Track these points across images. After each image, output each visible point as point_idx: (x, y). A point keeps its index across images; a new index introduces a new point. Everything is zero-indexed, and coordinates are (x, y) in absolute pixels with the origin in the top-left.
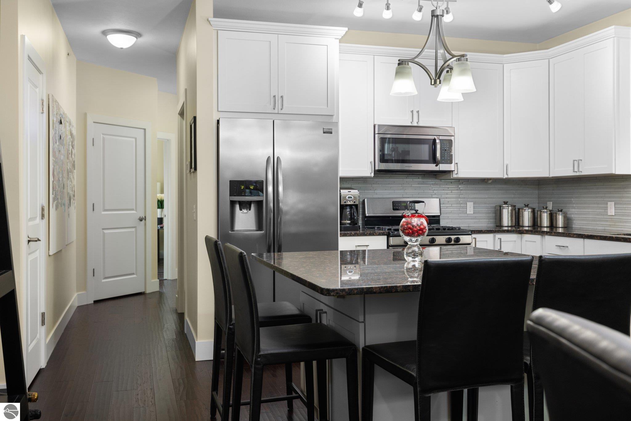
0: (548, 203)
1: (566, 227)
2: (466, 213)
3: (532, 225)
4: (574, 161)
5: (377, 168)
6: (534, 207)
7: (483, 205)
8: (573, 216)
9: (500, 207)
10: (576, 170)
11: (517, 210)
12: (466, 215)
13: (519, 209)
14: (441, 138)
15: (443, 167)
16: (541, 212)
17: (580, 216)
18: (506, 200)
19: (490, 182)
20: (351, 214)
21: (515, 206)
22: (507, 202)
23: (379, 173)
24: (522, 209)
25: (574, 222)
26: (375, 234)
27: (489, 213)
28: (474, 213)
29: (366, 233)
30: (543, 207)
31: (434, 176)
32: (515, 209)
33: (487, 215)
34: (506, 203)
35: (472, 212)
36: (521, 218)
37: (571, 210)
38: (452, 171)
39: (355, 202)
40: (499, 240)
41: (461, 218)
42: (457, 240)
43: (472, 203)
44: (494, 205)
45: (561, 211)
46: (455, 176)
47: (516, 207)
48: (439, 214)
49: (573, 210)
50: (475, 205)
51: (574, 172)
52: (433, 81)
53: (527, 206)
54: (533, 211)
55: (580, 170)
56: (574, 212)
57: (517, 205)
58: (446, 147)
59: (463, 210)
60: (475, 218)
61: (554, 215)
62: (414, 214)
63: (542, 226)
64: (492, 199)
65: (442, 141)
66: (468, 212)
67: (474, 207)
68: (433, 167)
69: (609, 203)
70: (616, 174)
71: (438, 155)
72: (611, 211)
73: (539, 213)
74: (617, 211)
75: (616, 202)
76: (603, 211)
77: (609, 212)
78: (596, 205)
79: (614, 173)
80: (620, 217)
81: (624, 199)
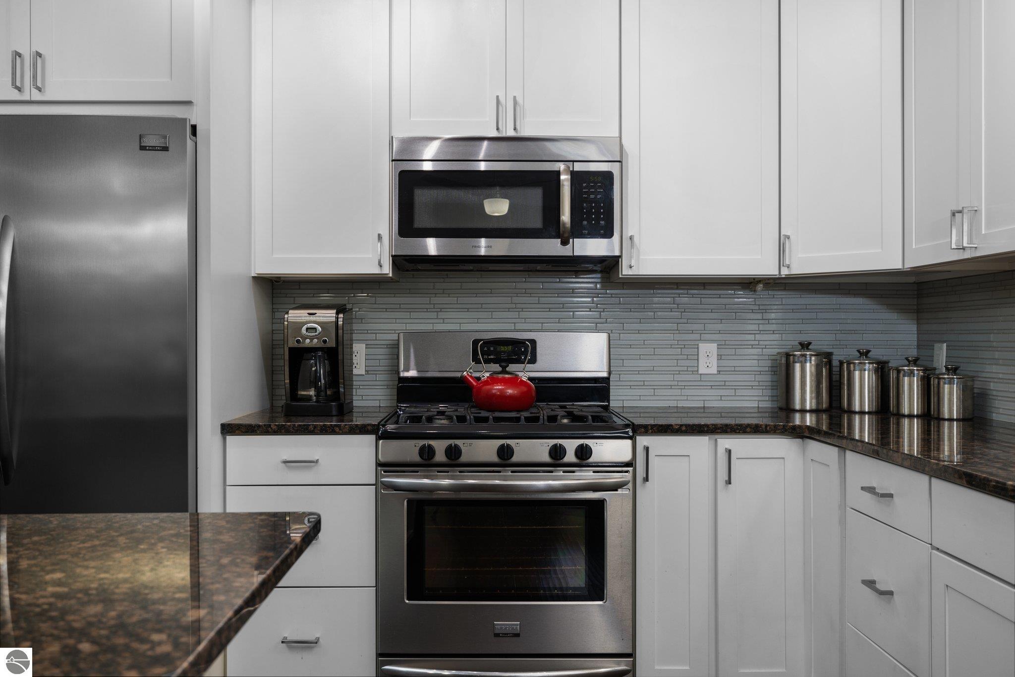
0: (937, 346)
2: (698, 371)
3: (879, 407)
5: (397, 252)
6: (885, 359)
7: (748, 352)
8: (992, 386)
9: (788, 356)
12: (698, 377)
13: (841, 363)
14: (579, 167)
15: (587, 247)
16: (899, 371)
18: (805, 338)
19: (760, 287)
21: (829, 355)
22: (809, 344)
23: (406, 266)
24: (849, 363)
25: (996, 404)
26: (337, 429)
27: (760, 373)
28: (719, 371)
29: (311, 428)
32: (830, 362)
33: (759, 378)
34: (805, 346)
35: (713, 371)
36: (846, 388)
37: (988, 368)
38: (619, 257)
39: (324, 341)
40: (726, 453)
41: (680, 384)
42: (584, 453)
43: (714, 347)
44: (776, 352)
45: (957, 370)
46: (627, 272)
47: (834, 357)
48: (606, 375)
50: (724, 352)
53: (864, 356)
54: (882, 371)
56: (998, 375)
57: (835, 351)
58: (592, 193)
59: (687, 363)
60: (724, 385)
61: (933, 382)
62: (495, 376)
63: (901, 413)
64: (777, 337)
65: (576, 177)
66: (702, 370)
67: (720, 357)
68: (551, 247)
71: (565, 214)
73: (893, 374)
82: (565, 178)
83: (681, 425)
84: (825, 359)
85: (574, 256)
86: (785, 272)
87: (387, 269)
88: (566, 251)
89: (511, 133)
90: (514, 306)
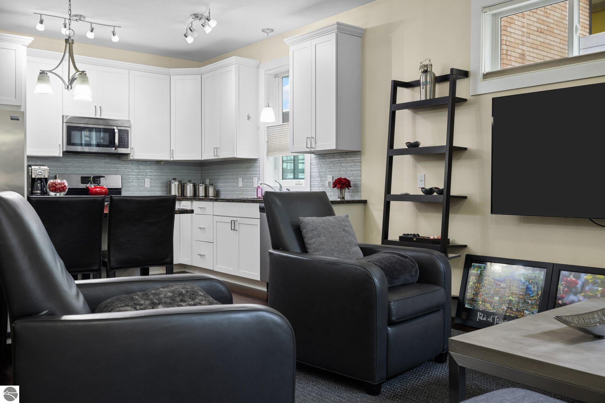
0: (207, 179)
1: (215, 195)
2: (144, 186)
3: (193, 196)
4: (214, 148)
5: (65, 150)
6: (195, 183)
7: (158, 181)
8: (220, 189)
9: (170, 182)
10: (216, 155)
11: (183, 184)
12: (144, 188)
14: (119, 128)
15: (121, 150)
16: (199, 185)
17: (225, 188)
18: (174, 177)
19: (162, 163)
20: (41, 186)
21: (181, 182)
22: (176, 179)
23: (67, 154)
24: (186, 184)
25: (221, 193)
27: (162, 187)
28: (150, 187)
30: (201, 182)
31: (118, 158)
32: (181, 184)
33: (161, 188)
34: (174, 179)
35: (149, 186)
36: (185, 190)
37: (219, 184)
38: (129, 154)
39: (44, 176)
41: (140, 190)
43: (149, 180)
44: (166, 181)
45: (212, 185)
46: (131, 158)
48: (121, 187)
49: (221, 184)
50: (151, 181)
51: (214, 156)
52: (66, 86)
53: (190, 181)
54: (194, 186)
55: (218, 155)
56: (222, 186)
58: (123, 136)
59: (142, 184)
60: (152, 191)
61: (207, 187)
62: (96, 186)
63: (200, 196)
64: (165, 177)
65: (120, 131)
66: (146, 186)
67: (151, 183)
68: (112, 150)
69: (239, 178)
70: (237, 157)
71: (117, 141)
72: (241, 184)
73: (197, 186)
74: (243, 184)
75: (243, 178)
76: (236, 184)
77: (239, 185)
78: (232, 181)
79: (235, 157)
80: (245, 188)
81: (247, 176)
82: (116, 131)
84: (180, 182)
85: (118, 153)
86: (172, 159)
87: (61, 155)
88: (116, 152)
89: (99, 117)
90: (90, 166)
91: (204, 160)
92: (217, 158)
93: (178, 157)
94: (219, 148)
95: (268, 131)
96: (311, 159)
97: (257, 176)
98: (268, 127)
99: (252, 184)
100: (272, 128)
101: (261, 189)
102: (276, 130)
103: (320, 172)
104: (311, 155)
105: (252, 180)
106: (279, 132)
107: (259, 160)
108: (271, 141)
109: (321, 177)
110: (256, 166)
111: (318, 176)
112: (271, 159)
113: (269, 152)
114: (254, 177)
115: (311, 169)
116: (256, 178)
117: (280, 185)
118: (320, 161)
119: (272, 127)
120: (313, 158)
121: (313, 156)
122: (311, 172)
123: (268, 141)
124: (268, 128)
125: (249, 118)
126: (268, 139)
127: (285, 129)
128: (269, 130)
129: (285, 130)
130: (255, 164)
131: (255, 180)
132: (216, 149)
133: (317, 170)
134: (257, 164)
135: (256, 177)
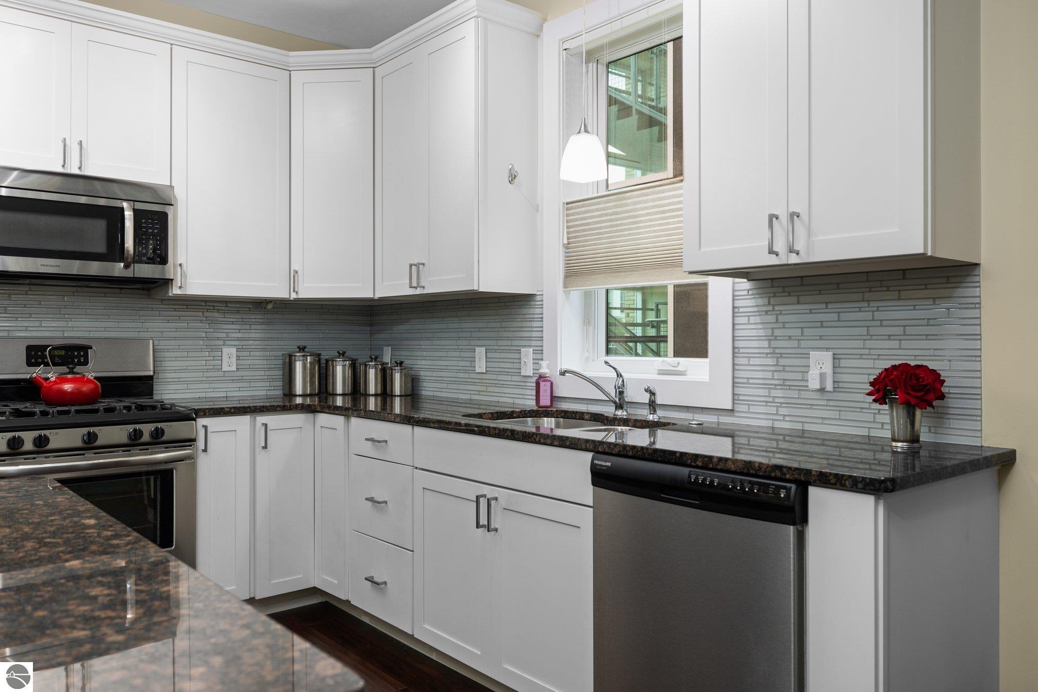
0: (385, 348)
1: (409, 395)
2: (221, 369)
3: (350, 391)
4: (411, 266)
6: (355, 357)
7: (259, 354)
8: (422, 373)
9: (290, 356)
10: (414, 284)
11: (323, 361)
12: (221, 374)
13: (327, 361)
14: (139, 206)
15: (145, 271)
16: (366, 366)
17: (435, 374)
18: (302, 343)
19: (270, 306)
21: (319, 355)
22: (305, 347)
24: (333, 361)
25: (425, 384)
27: (269, 369)
28: (238, 369)
30: (371, 357)
32: (319, 361)
33: (267, 373)
34: (301, 349)
35: (234, 368)
36: (330, 378)
37: (419, 362)
38: (172, 280)
40: (263, 428)
41: (208, 379)
42: (157, 434)
43: (233, 351)
44: (280, 353)
45: (401, 364)
46: (175, 291)
47: (322, 357)
48: (152, 373)
49: (424, 362)
50: (241, 354)
51: (411, 287)
53: (342, 355)
54: (354, 366)
55: (422, 284)
56: (426, 366)
57: (323, 353)
58: (150, 228)
59: (214, 363)
60: (241, 380)
61: (389, 372)
62: (64, 376)
63: (368, 393)
64: (278, 342)
65: (138, 215)
66: (225, 368)
67: (238, 358)
68: (118, 269)
69: (477, 349)
70: (481, 290)
71: (129, 243)
72: (481, 366)
73: (362, 368)
74: (490, 365)
75: (488, 348)
76: (468, 364)
77: (477, 365)
78: (456, 354)
79: (476, 288)
80: (494, 377)
81: (500, 343)
82: (128, 214)
83: (231, 408)
84: (317, 357)
85: (134, 278)
86: (294, 296)
88: (129, 273)
89: (76, 171)
90: (62, 316)
91: (381, 299)
92: (419, 291)
93: (310, 289)
94: (424, 264)
95: (568, 215)
96: (734, 296)
97: (533, 343)
98: (567, 204)
99: (516, 366)
100: (583, 206)
101: (549, 384)
102: (598, 210)
103: (771, 338)
104: (734, 283)
105: (517, 356)
106: (606, 215)
107: (538, 298)
108: (579, 242)
109: (776, 354)
110: (531, 316)
111: (768, 351)
112: (576, 294)
113: (572, 274)
114: (524, 346)
115: (737, 327)
116: (531, 350)
117: (619, 375)
118: (772, 301)
119: (581, 203)
120: (746, 293)
121: (744, 284)
122: (734, 337)
123: (569, 243)
124: (570, 205)
125: (512, 178)
126: (568, 239)
127: (627, 205)
128: (571, 212)
129: (630, 208)
130: (525, 311)
131: (527, 355)
132: (416, 268)
133: (762, 333)
134: (532, 311)
135: (530, 346)
